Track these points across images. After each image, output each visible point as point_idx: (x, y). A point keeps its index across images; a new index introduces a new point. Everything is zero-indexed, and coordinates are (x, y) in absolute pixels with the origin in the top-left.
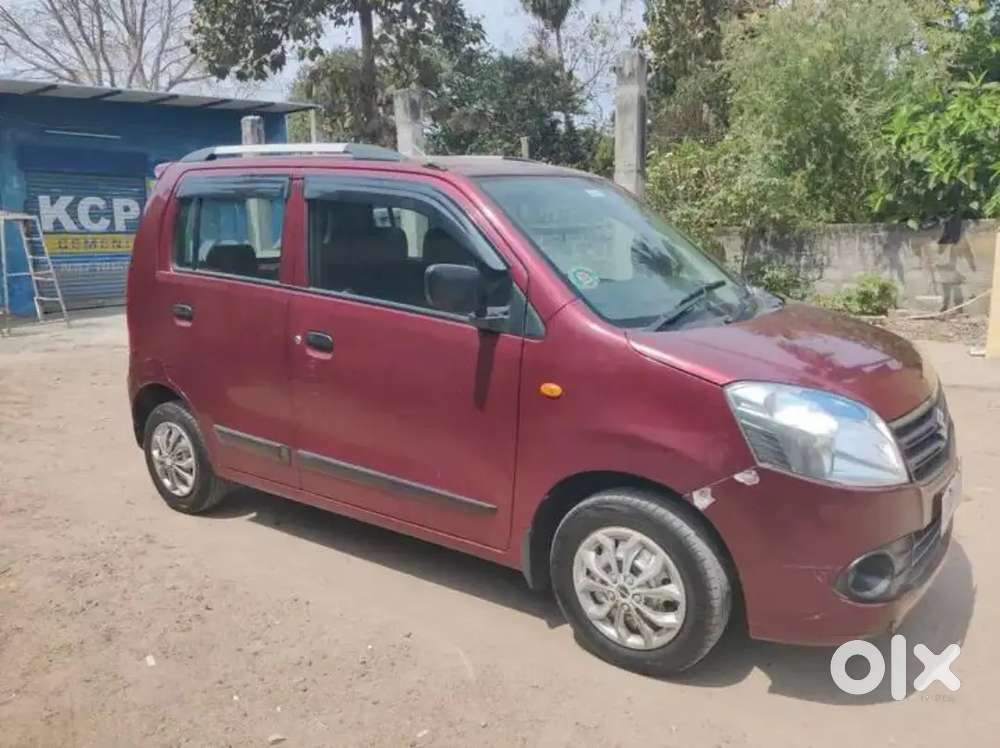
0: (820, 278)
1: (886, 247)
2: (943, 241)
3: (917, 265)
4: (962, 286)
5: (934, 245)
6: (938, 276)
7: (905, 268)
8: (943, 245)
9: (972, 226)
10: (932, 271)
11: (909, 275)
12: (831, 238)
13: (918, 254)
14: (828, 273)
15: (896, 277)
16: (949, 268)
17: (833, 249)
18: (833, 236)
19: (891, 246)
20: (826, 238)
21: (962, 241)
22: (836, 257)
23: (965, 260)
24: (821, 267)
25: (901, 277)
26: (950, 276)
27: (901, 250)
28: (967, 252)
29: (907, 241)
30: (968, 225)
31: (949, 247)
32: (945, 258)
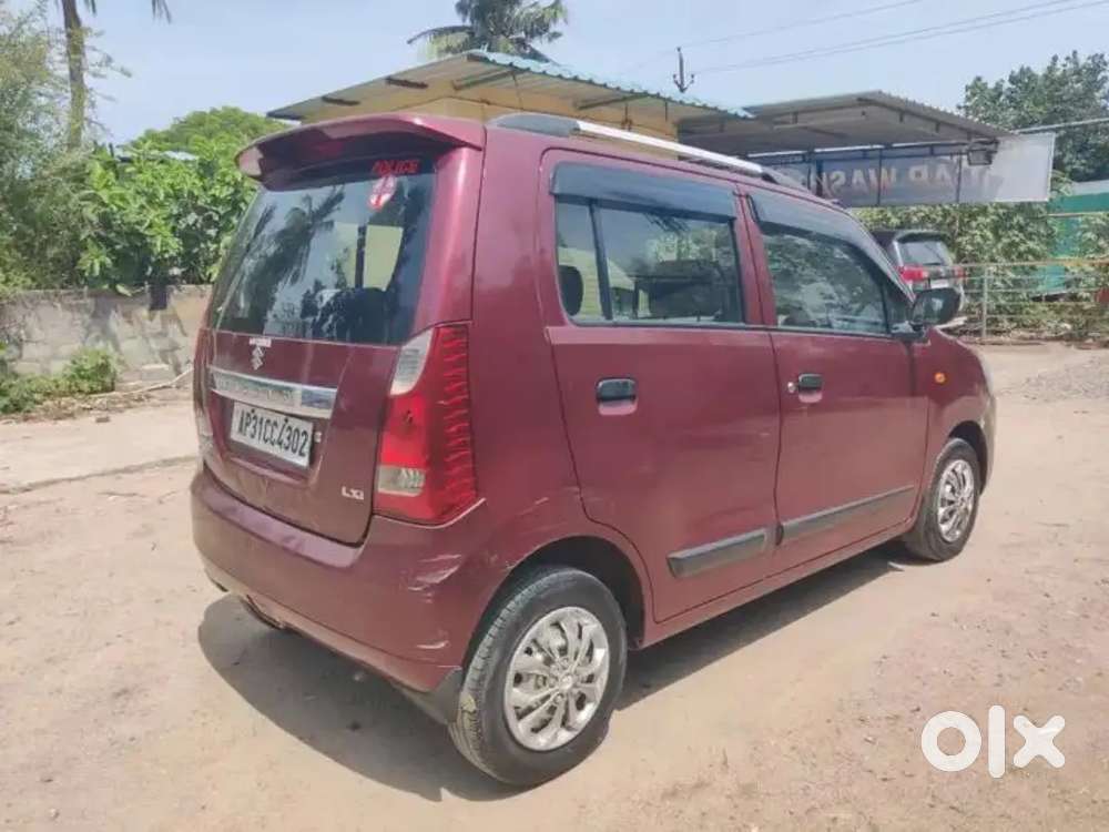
0: (20, 356)
1: (94, 316)
2: (153, 308)
3: (131, 334)
4: (177, 352)
5: (144, 312)
6: (154, 344)
7: (119, 337)
8: (153, 312)
9: (176, 292)
10: (146, 338)
11: (125, 346)
12: (26, 307)
13: (130, 322)
14: (30, 350)
15: (111, 348)
16: (163, 334)
17: (31, 321)
18: (30, 306)
19: (99, 315)
20: (20, 308)
21: (169, 306)
22: (37, 330)
23: (175, 326)
24: (19, 344)
25: (117, 347)
26: (164, 344)
27: (111, 318)
28: (176, 319)
29: (115, 307)
30: (172, 290)
31: (159, 313)
32: (156, 324)
